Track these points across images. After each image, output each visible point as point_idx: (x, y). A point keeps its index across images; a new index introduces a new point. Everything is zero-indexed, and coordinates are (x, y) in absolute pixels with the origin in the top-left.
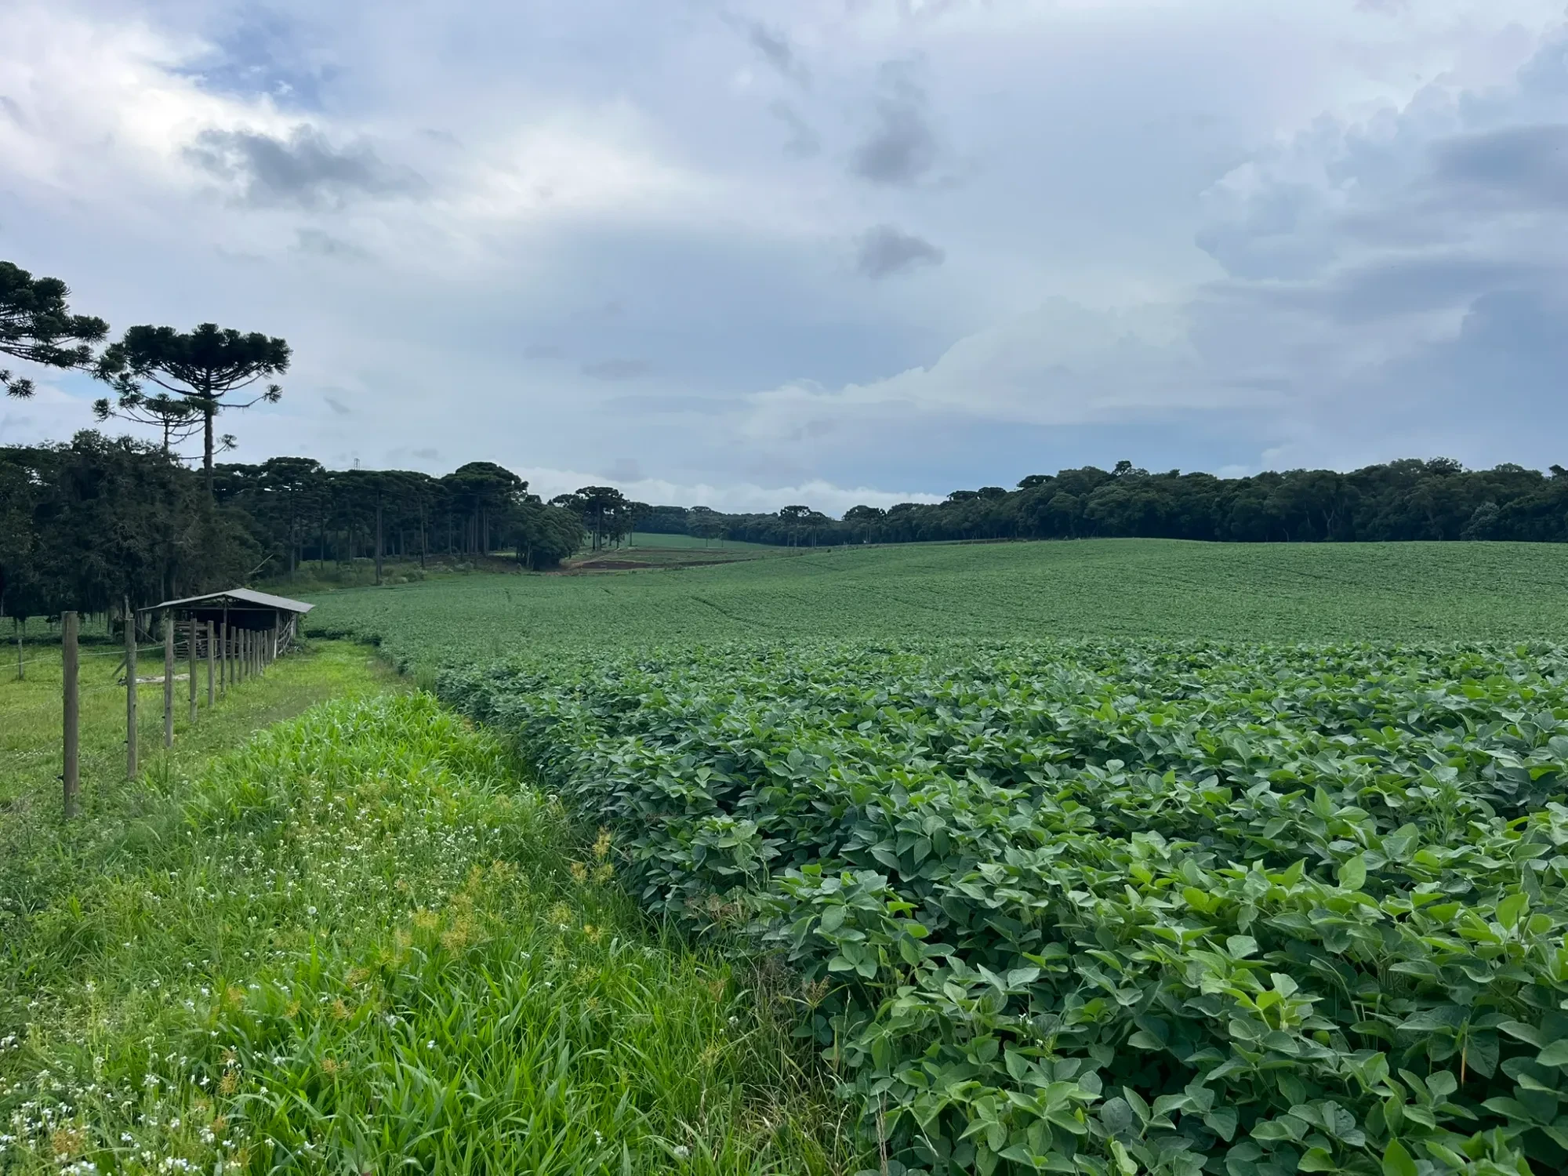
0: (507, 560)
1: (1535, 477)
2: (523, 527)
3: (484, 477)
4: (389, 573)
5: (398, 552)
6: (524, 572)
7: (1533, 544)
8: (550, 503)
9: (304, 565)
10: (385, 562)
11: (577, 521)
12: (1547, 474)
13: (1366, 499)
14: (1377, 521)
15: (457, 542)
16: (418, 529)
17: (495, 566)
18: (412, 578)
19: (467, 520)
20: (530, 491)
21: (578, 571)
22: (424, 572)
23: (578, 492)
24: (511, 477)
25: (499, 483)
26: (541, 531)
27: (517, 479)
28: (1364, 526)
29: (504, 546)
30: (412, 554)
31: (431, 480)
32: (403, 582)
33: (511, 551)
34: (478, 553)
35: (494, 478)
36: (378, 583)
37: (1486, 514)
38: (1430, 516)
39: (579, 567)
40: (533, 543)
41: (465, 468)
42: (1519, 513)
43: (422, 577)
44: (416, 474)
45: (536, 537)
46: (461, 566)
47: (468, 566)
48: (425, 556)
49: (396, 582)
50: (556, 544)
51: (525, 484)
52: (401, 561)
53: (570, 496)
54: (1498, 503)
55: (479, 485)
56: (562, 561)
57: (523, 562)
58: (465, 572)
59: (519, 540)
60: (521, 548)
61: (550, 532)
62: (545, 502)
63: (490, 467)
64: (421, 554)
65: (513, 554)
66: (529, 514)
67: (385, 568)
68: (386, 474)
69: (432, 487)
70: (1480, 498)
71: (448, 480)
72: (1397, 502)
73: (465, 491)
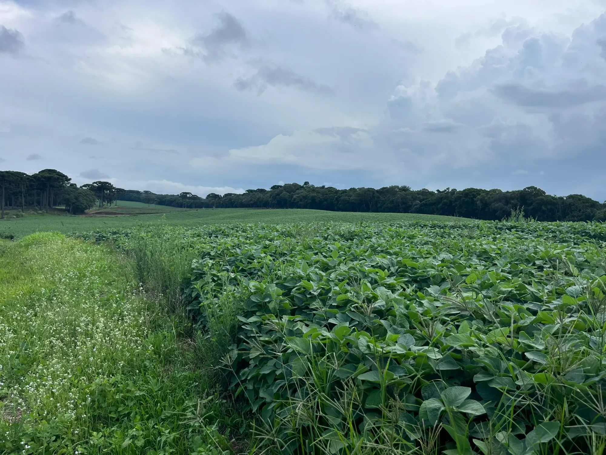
0: (61, 210)
1: (432, 193)
2: (68, 196)
3: (51, 175)
4: (7, 214)
5: (10, 205)
6: (69, 215)
7: (422, 215)
8: (81, 187)
10: (5, 209)
11: (93, 195)
12: (436, 192)
13: (382, 198)
14: (385, 206)
15: (39, 203)
16: (21, 196)
17: (56, 212)
18: (18, 216)
19: (43, 193)
20: (71, 182)
21: (92, 215)
22: (24, 214)
23: (93, 183)
24: (64, 176)
25: (58, 178)
26: (76, 198)
27: (66, 177)
28: (381, 207)
29: (60, 204)
30: (18, 206)
31: (27, 175)
32: (14, 218)
33: (63, 206)
34: (48, 207)
35: (56, 176)
36: (2, 218)
37: (416, 205)
38: (400, 205)
39: (93, 214)
40: (74, 203)
41: (43, 171)
42: (425, 205)
43: (22, 216)
44: (20, 173)
45: (74, 201)
46: (40, 212)
47: (43, 212)
48: (24, 207)
49: (11, 218)
50: (83, 204)
51: (70, 179)
52: (12, 209)
53: (90, 185)
54: (421, 202)
55: (49, 179)
56: (86, 211)
57: (68, 211)
58: (42, 214)
59: (67, 202)
60: (67, 205)
61: (81, 199)
62: (78, 186)
63: (54, 171)
64: (22, 206)
65: (64, 208)
66: (71, 191)
67: (5, 212)
68: (7, 172)
69: (28, 179)
70: (415, 199)
71: (35, 176)
72: (391, 200)
73: (43, 181)
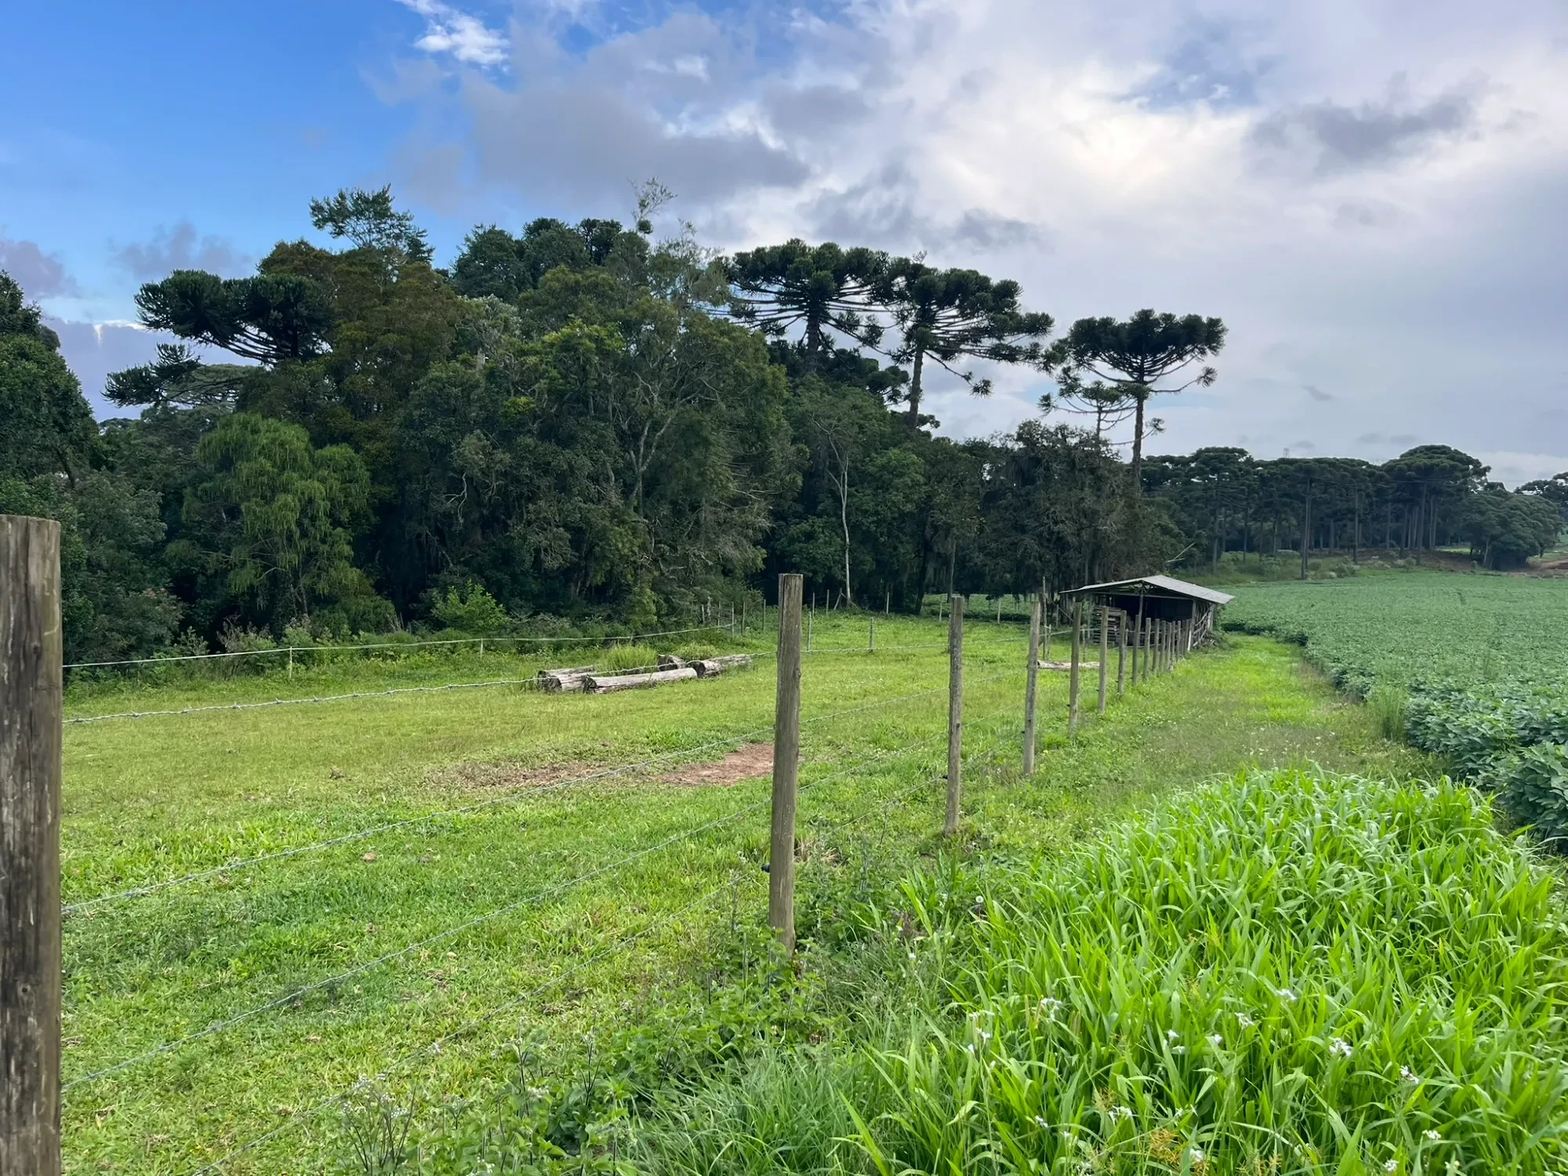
0: (1460, 557)
2: (1478, 518)
3: (1435, 461)
4: (1316, 567)
5: (1327, 545)
6: (1480, 571)
8: (1518, 491)
9: (1227, 556)
10: (1311, 556)
11: (1554, 512)
15: (1397, 537)
16: (1352, 520)
17: (1443, 563)
18: (1341, 573)
19: (1410, 511)
20: (1490, 477)
21: (1551, 572)
22: (1357, 567)
23: (1556, 478)
24: (1470, 461)
25: (1454, 468)
26: (1504, 523)
27: (1477, 463)
29: (1455, 541)
30: (1342, 547)
31: (1370, 466)
32: (1331, 577)
33: (1465, 546)
34: (1422, 549)
35: (1447, 463)
36: (1303, 577)
39: (1553, 568)
40: (1494, 538)
41: (1412, 453)
43: (1353, 573)
44: (1353, 460)
45: (1498, 530)
46: (1400, 562)
47: (1410, 563)
48: (1358, 550)
49: (1323, 577)
50: (1523, 539)
51: (1486, 470)
52: (1330, 555)
53: (1546, 483)
55: (1427, 471)
56: (1530, 560)
57: (1480, 560)
58: (1406, 569)
59: (1475, 534)
60: (1478, 543)
61: (1516, 525)
62: (1510, 488)
63: (1443, 450)
64: (1354, 547)
65: (1467, 550)
66: (1489, 502)
67: (1311, 561)
68: (1319, 461)
69: (1372, 475)
71: (1391, 468)
73: (1410, 478)
